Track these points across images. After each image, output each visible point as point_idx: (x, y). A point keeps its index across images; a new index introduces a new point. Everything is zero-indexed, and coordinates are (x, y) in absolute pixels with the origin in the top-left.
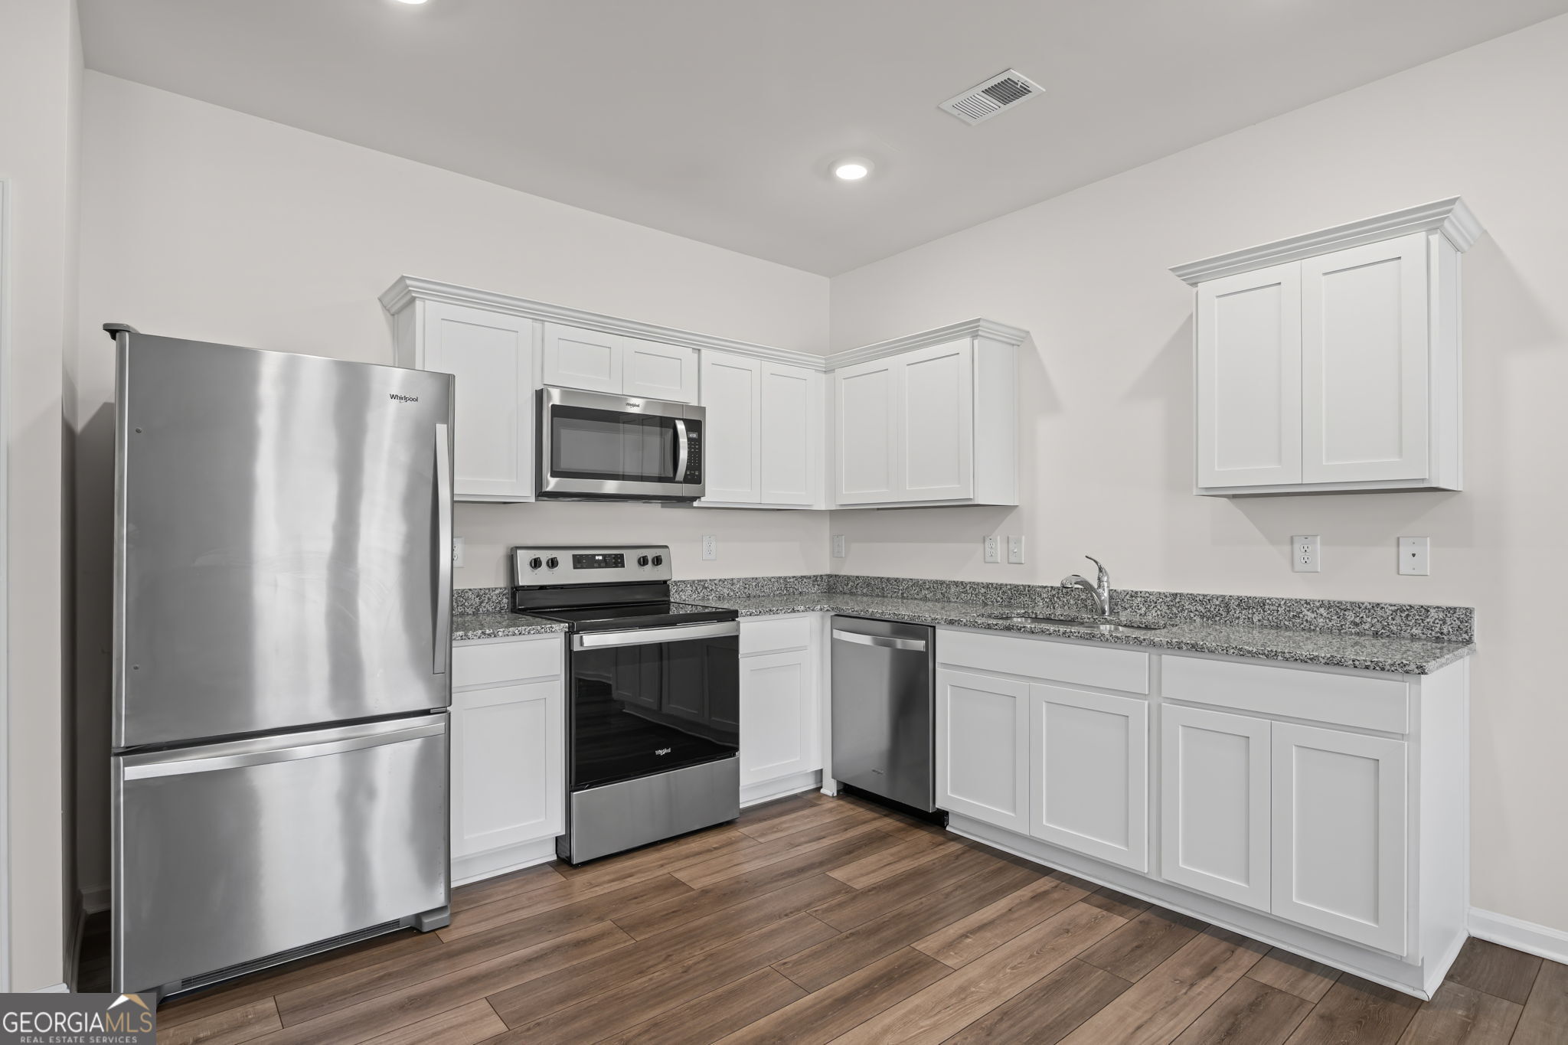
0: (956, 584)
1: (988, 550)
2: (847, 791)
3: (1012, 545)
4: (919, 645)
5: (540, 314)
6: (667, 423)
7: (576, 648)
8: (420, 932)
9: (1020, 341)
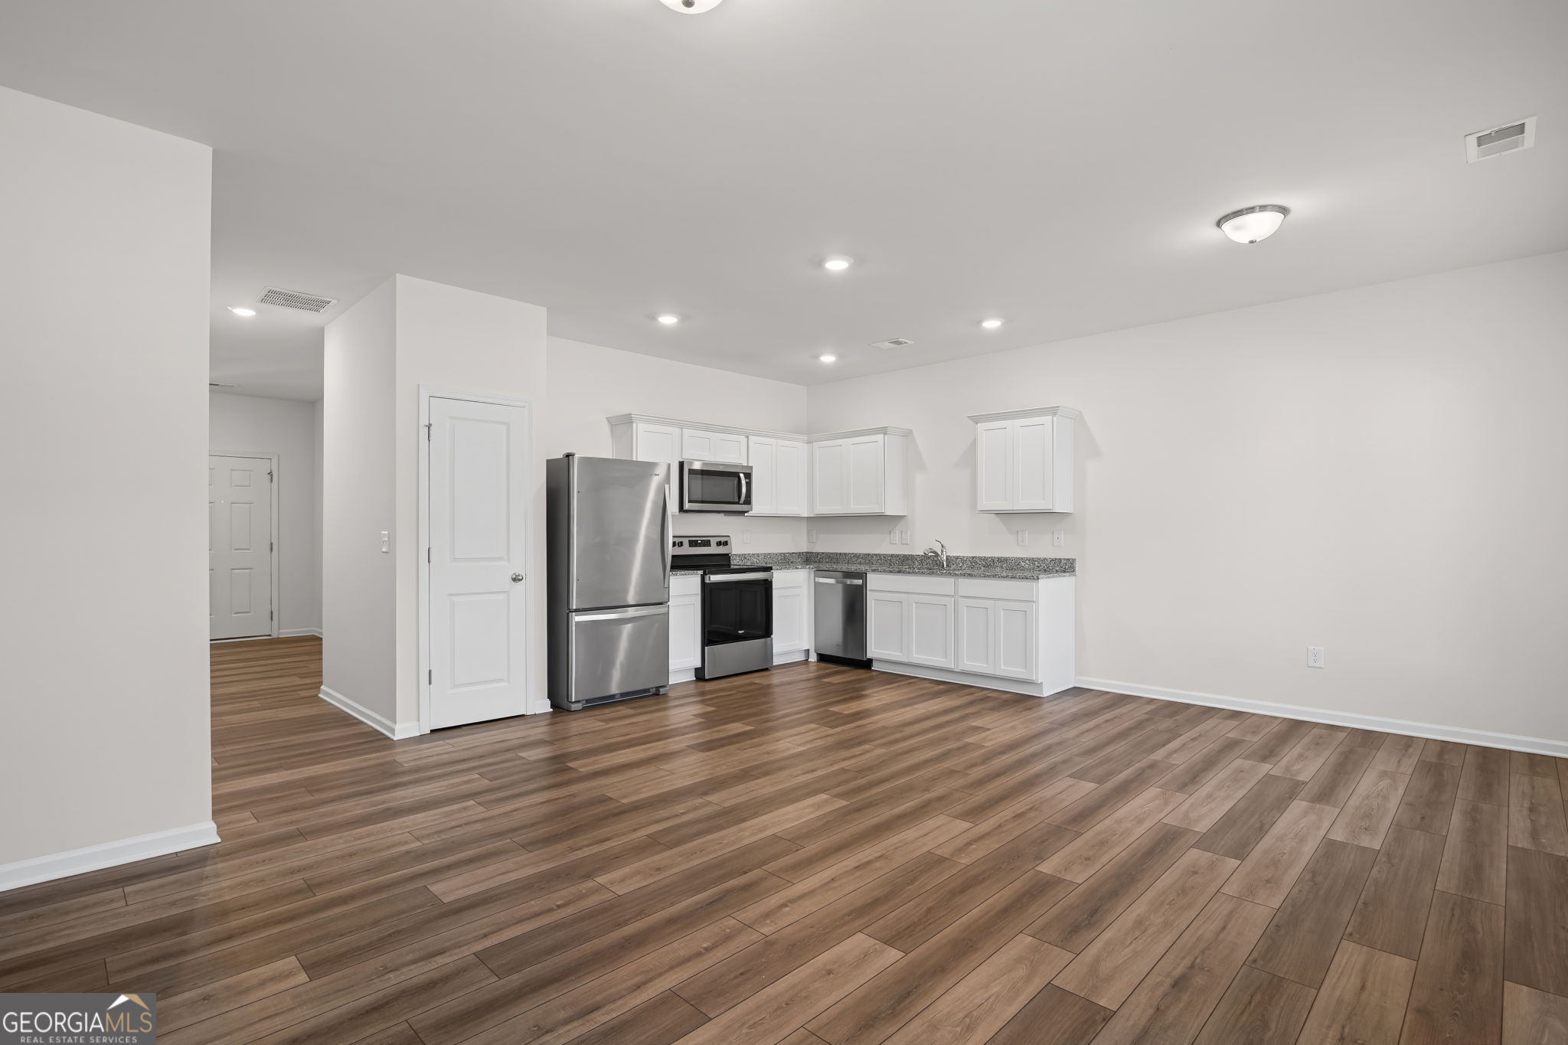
0: (876, 555)
1: (892, 537)
2: (823, 658)
3: (903, 535)
4: (859, 582)
5: (681, 425)
6: (736, 475)
7: (707, 581)
8: (658, 695)
9: (908, 434)
